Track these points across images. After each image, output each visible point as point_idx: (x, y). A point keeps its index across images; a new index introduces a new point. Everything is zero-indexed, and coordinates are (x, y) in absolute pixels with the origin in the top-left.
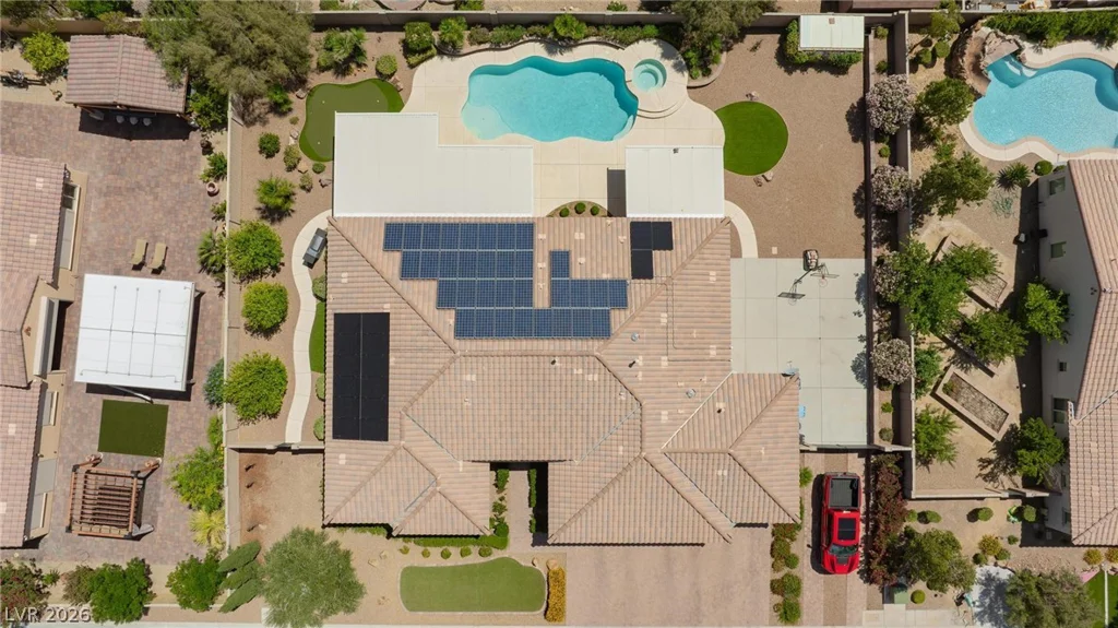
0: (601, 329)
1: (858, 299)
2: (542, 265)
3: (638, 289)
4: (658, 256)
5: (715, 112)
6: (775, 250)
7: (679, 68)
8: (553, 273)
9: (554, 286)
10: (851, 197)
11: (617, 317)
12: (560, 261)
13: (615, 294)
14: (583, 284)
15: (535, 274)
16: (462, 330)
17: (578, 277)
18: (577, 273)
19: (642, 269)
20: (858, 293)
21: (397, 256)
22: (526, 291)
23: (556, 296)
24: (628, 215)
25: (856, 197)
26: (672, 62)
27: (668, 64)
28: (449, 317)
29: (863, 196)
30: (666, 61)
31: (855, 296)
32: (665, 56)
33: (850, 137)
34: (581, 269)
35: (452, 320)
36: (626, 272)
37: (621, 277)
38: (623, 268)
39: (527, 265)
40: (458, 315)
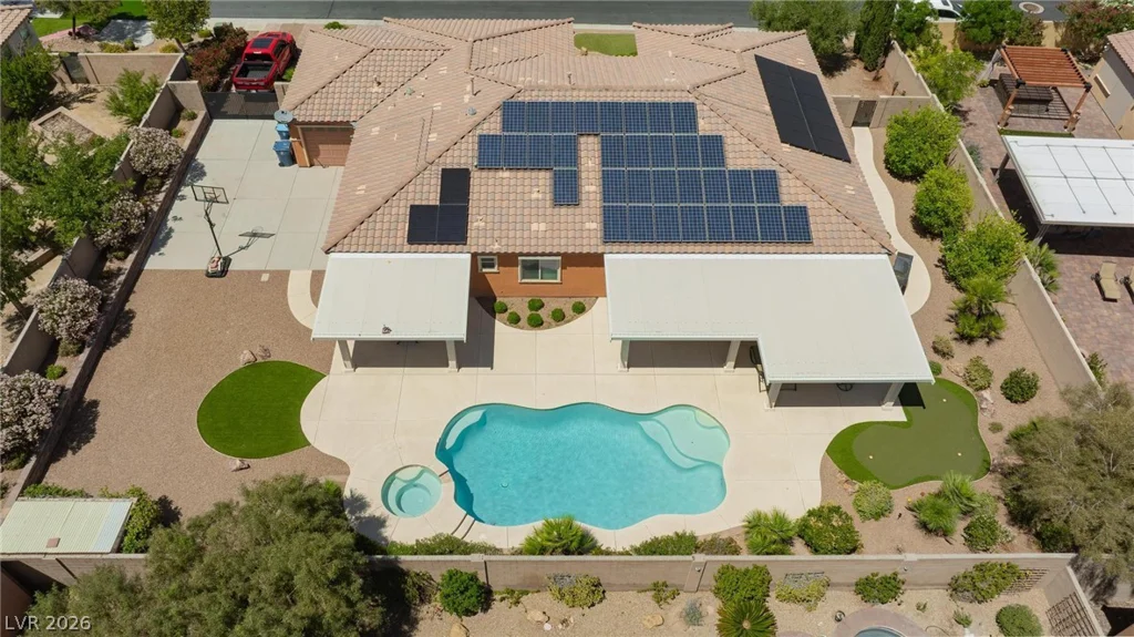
0: (513, 112)
1: (171, 230)
2: (591, 187)
3: (464, 157)
4: (432, 197)
5: (309, 444)
6: (265, 277)
7: (359, 503)
8: (575, 176)
9: (574, 159)
10: (132, 335)
11: (494, 127)
12: (566, 193)
13: (494, 153)
14: (537, 166)
15: (599, 175)
16: (686, 113)
17: (542, 174)
18: (544, 179)
19: (455, 183)
20: (168, 236)
21: (787, 199)
22: (610, 154)
23: (570, 154)
24: (469, 256)
25: (125, 333)
26: (367, 513)
27: (376, 509)
28: (705, 126)
29: (114, 334)
30: (377, 514)
31: (173, 234)
32: (380, 523)
33: (100, 409)
34: (539, 184)
35: (701, 124)
36: (477, 179)
37: (484, 174)
38: (481, 184)
39: (611, 185)
40: (694, 127)
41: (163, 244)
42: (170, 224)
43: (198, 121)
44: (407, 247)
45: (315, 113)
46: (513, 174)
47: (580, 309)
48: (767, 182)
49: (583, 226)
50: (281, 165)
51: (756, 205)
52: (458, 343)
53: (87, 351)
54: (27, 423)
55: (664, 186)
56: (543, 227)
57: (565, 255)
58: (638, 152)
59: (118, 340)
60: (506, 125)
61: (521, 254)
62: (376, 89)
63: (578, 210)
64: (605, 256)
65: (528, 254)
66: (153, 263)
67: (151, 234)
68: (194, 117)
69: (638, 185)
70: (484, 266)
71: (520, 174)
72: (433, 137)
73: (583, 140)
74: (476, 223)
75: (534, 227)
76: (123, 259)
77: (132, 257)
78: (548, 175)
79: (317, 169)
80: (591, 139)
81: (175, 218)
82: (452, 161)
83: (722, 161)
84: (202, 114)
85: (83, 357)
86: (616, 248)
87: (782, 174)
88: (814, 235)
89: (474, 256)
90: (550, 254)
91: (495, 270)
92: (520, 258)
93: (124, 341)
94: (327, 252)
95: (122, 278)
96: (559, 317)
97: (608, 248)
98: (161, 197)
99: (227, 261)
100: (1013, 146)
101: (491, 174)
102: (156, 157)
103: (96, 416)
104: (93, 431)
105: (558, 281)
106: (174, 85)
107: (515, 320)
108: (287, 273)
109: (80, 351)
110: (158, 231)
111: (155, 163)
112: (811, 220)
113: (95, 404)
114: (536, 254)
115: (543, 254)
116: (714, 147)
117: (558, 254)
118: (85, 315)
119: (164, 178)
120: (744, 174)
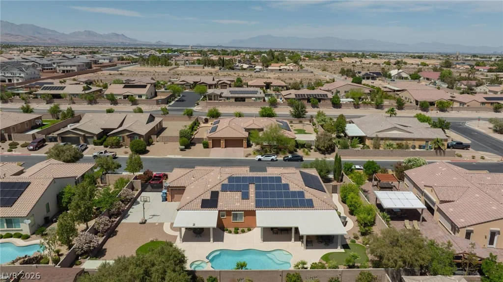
0: (231, 179)
1: (129, 215)
2: (252, 195)
3: (218, 188)
4: (208, 197)
6: (157, 224)
8: (248, 193)
9: (248, 188)
11: (226, 182)
12: (245, 196)
13: (225, 188)
14: (237, 191)
15: (254, 193)
16: (279, 179)
18: (239, 194)
19: (215, 195)
21: (307, 197)
22: (257, 188)
23: (247, 188)
28: (283, 182)
34: (238, 195)
35: (283, 181)
36: (220, 193)
37: (223, 192)
38: (221, 195)
39: (257, 195)
40: (281, 182)
41: (127, 217)
42: (129, 213)
43: (138, 191)
44: (201, 209)
45: (175, 184)
46: (231, 192)
47: (249, 230)
48: (301, 194)
49: (250, 204)
50: (163, 201)
51: (298, 199)
52: (214, 229)
53: (105, 236)
54: (92, 244)
55: (273, 195)
56: (239, 204)
57: (245, 211)
58: (265, 187)
59: (113, 236)
60: (229, 181)
61: (232, 211)
62: (193, 179)
63: (248, 200)
64: (256, 211)
65: (234, 211)
66: (124, 221)
67: (123, 214)
68: (137, 190)
69: (266, 195)
70: (222, 216)
71: (233, 192)
72: (209, 186)
73: (250, 185)
74: (220, 204)
75: (236, 204)
76: (116, 218)
77: (118, 218)
78: (240, 193)
79: (173, 203)
80: (253, 185)
81: (130, 212)
82: (214, 189)
83: (289, 189)
84: (140, 190)
85: (104, 238)
86: (259, 209)
87: (305, 192)
88: (315, 206)
89: (219, 211)
90: (241, 211)
91: (225, 217)
92: (232, 212)
93: (114, 237)
94: (178, 210)
95: (115, 222)
96: (243, 232)
97: (257, 209)
98: (127, 206)
99: (146, 221)
100: (377, 193)
101: (225, 192)
102: (128, 195)
103: (106, 252)
104: (105, 255)
105: (243, 221)
106: (134, 181)
107: (230, 232)
108: (164, 223)
109: (103, 236)
110: (126, 214)
111: (127, 197)
112: (314, 202)
113: (106, 249)
114: (237, 211)
115: (239, 211)
116: (286, 186)
117: (243, 211)
118: (107, 225)
119: (129, 202)
120: (295, 192)
